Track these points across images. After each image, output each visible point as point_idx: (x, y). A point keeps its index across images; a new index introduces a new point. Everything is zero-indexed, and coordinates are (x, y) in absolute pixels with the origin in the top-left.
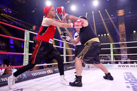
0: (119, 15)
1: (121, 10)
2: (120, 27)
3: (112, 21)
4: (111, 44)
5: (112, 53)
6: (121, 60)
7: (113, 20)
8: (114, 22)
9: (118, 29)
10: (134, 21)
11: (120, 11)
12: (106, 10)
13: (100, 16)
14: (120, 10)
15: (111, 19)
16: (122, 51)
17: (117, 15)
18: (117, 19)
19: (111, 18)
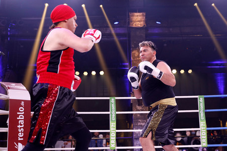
0: (134, 26)
1: (139, 12)
2: (134, 57)
3: (116, 38)
4: (113, 101)
5: (113, 125)
6: (132, 146)
7: (118, 35)
8: (121, 42)
9: (130, 61)
10: (165, 45)
11: (136, 14)
12: (101, 6)
13: (85, 19)
14: (136, 12)
15: (113, 32)
16: (137, 122)
17: (129, 23)
18: (129, 35)
19: (114, 30)
